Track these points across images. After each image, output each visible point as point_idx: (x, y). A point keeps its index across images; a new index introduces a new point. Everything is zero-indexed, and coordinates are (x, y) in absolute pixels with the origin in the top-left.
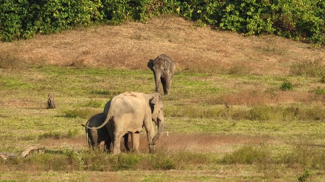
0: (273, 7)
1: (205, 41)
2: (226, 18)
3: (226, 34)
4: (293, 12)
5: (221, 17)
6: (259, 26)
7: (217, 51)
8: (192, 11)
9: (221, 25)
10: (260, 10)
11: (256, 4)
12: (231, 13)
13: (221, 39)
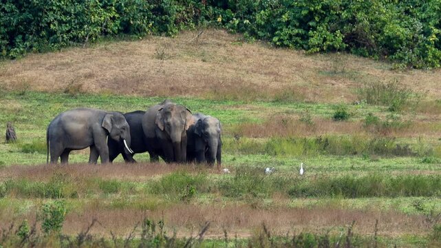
0: (344, 15)
1: (251, 60)
2: (281, 30)
3: (280, 52)
4: (371, 21)
5: (275, 29)
6: (325, 40)
7: (265, 74)
8: (237, 22)
9: (275, 39)
10: (327, 19)
11: (322, 12)
12: (288, 23)
13: (274, 58)
